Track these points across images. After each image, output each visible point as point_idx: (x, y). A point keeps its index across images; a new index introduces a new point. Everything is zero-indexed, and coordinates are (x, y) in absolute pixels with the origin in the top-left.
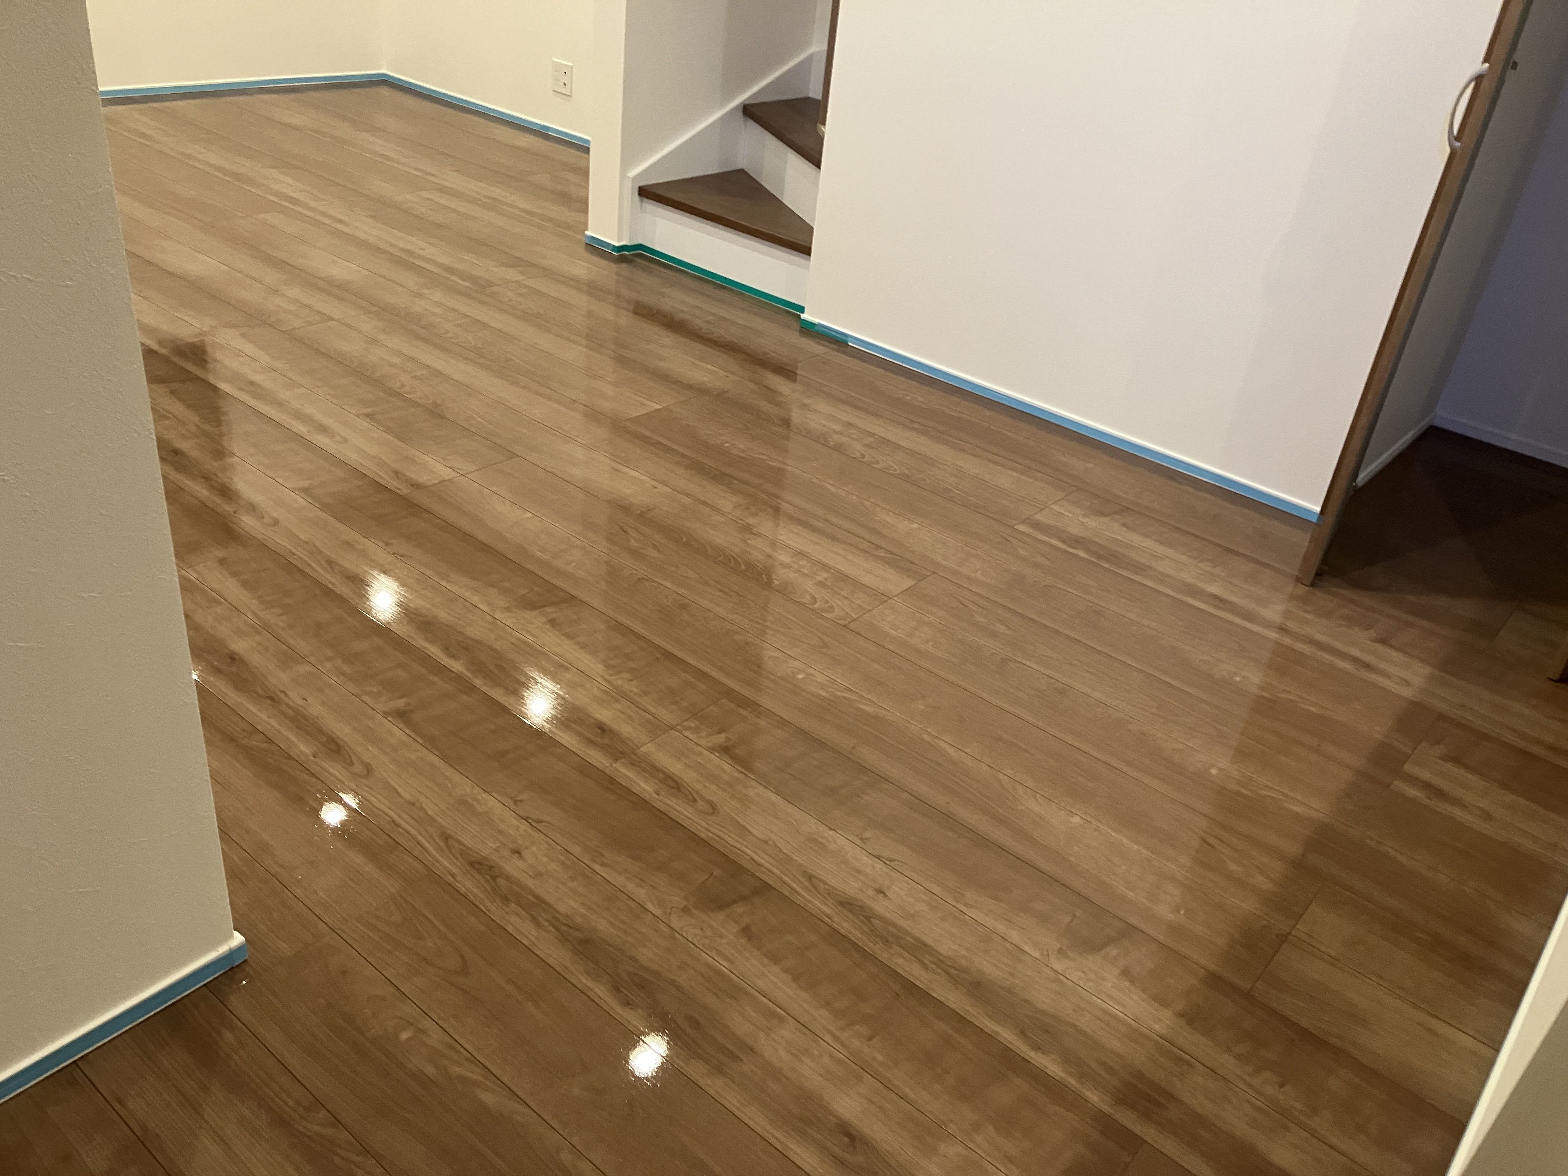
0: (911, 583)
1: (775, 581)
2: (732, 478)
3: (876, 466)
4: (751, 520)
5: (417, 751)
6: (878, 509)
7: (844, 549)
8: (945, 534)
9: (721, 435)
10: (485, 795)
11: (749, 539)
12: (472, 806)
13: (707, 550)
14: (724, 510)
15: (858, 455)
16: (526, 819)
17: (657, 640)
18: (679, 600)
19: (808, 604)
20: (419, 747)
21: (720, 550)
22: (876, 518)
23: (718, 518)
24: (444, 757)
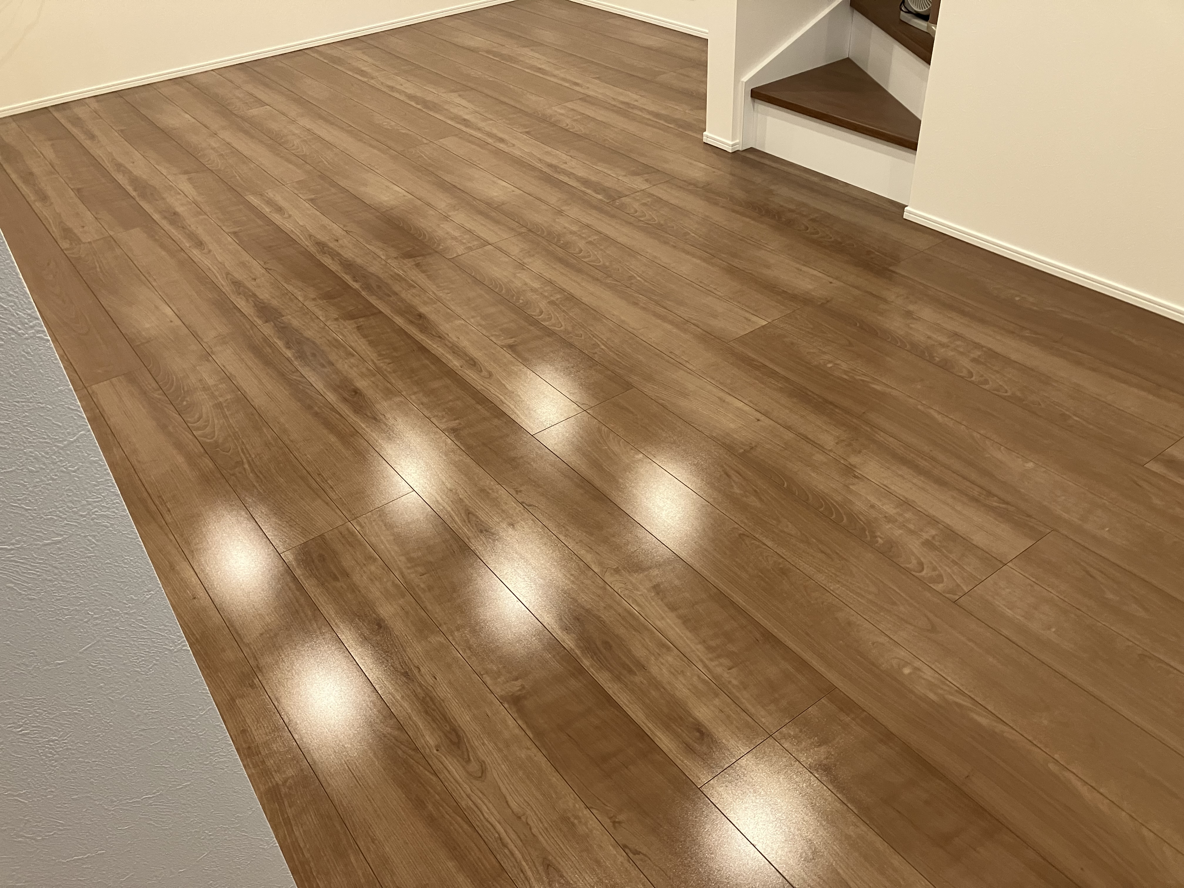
0: (1029, 543)
1: (879, 539)
2: (836, 406)
3: (986, 387)
4: (854, 460)
5: (528, 749)
6: (988, 442)
7: (953, 498)
8: (1064, 476)
9: (824, 353)
10: (586, 812)
11: (853, 484)
12: (573, 824)
13: (808, 499)
14: (826, 447)
15: (964, 373)
16: (624, 847)
17: (758, 616)
18: (780, 564)
19: (914, 571)
20: (529, 743)
21: (823, 499)
22: (987, 456)
23: (819, 457)
24: (551, 759)
